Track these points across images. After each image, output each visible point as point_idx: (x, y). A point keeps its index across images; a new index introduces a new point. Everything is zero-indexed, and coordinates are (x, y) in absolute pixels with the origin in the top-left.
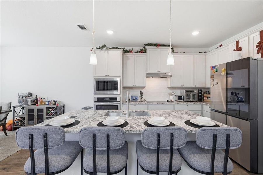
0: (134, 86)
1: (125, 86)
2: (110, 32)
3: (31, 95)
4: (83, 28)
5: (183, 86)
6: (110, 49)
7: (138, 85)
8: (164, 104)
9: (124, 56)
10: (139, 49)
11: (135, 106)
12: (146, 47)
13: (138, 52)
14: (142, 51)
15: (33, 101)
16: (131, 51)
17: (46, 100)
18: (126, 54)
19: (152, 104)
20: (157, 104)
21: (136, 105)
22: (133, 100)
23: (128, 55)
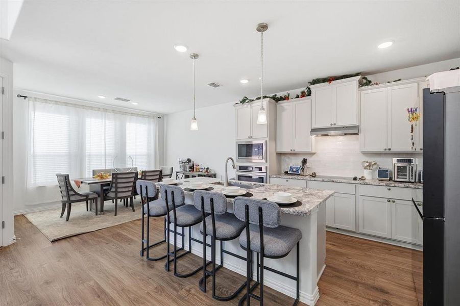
0: (291, 150)
1: (279, 150)
2: (244, 82)
3: (189, 160)
4: (214, 85)
5: (390, 149)
6: (253, 100)
7: (297, 150)
8: (336, 182)
9: (278, 106)
10: (298, 91)
11: (287, 181)
12: (312, 87)
13: (298, 97)
14: (303, 95)
15: (190, 167)
16: (286, 98)
17: (200, 167)
18: (279, 104)
19: (315, 180)
20: (323, 181)
21: (289, 180)
22: (292, 173)
23: (282, 105)
